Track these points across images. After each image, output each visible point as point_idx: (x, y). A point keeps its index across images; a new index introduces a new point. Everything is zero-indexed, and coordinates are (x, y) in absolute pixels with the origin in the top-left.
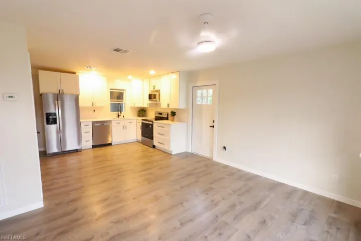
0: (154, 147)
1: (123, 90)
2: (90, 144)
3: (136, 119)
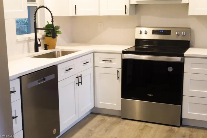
3: (94, 53)
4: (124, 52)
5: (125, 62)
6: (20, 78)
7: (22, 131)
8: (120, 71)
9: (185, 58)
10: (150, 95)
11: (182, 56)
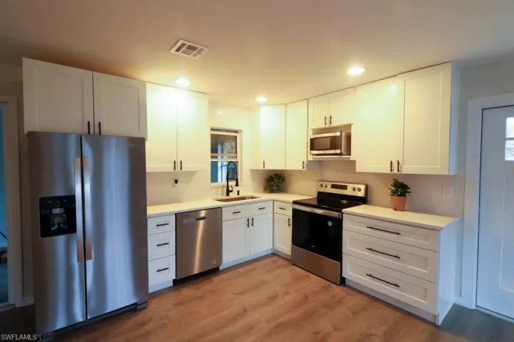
0: (343, 281)
1: (236, 132)
2: (170, 276)
3: (274, 201)
4: (295, 202)
5: (295, 211)
6: (176, 214)
7: (174, 256)
8: (291, 218)
9: (344, 215)
10: (313, 246)
11: (340, 211)
